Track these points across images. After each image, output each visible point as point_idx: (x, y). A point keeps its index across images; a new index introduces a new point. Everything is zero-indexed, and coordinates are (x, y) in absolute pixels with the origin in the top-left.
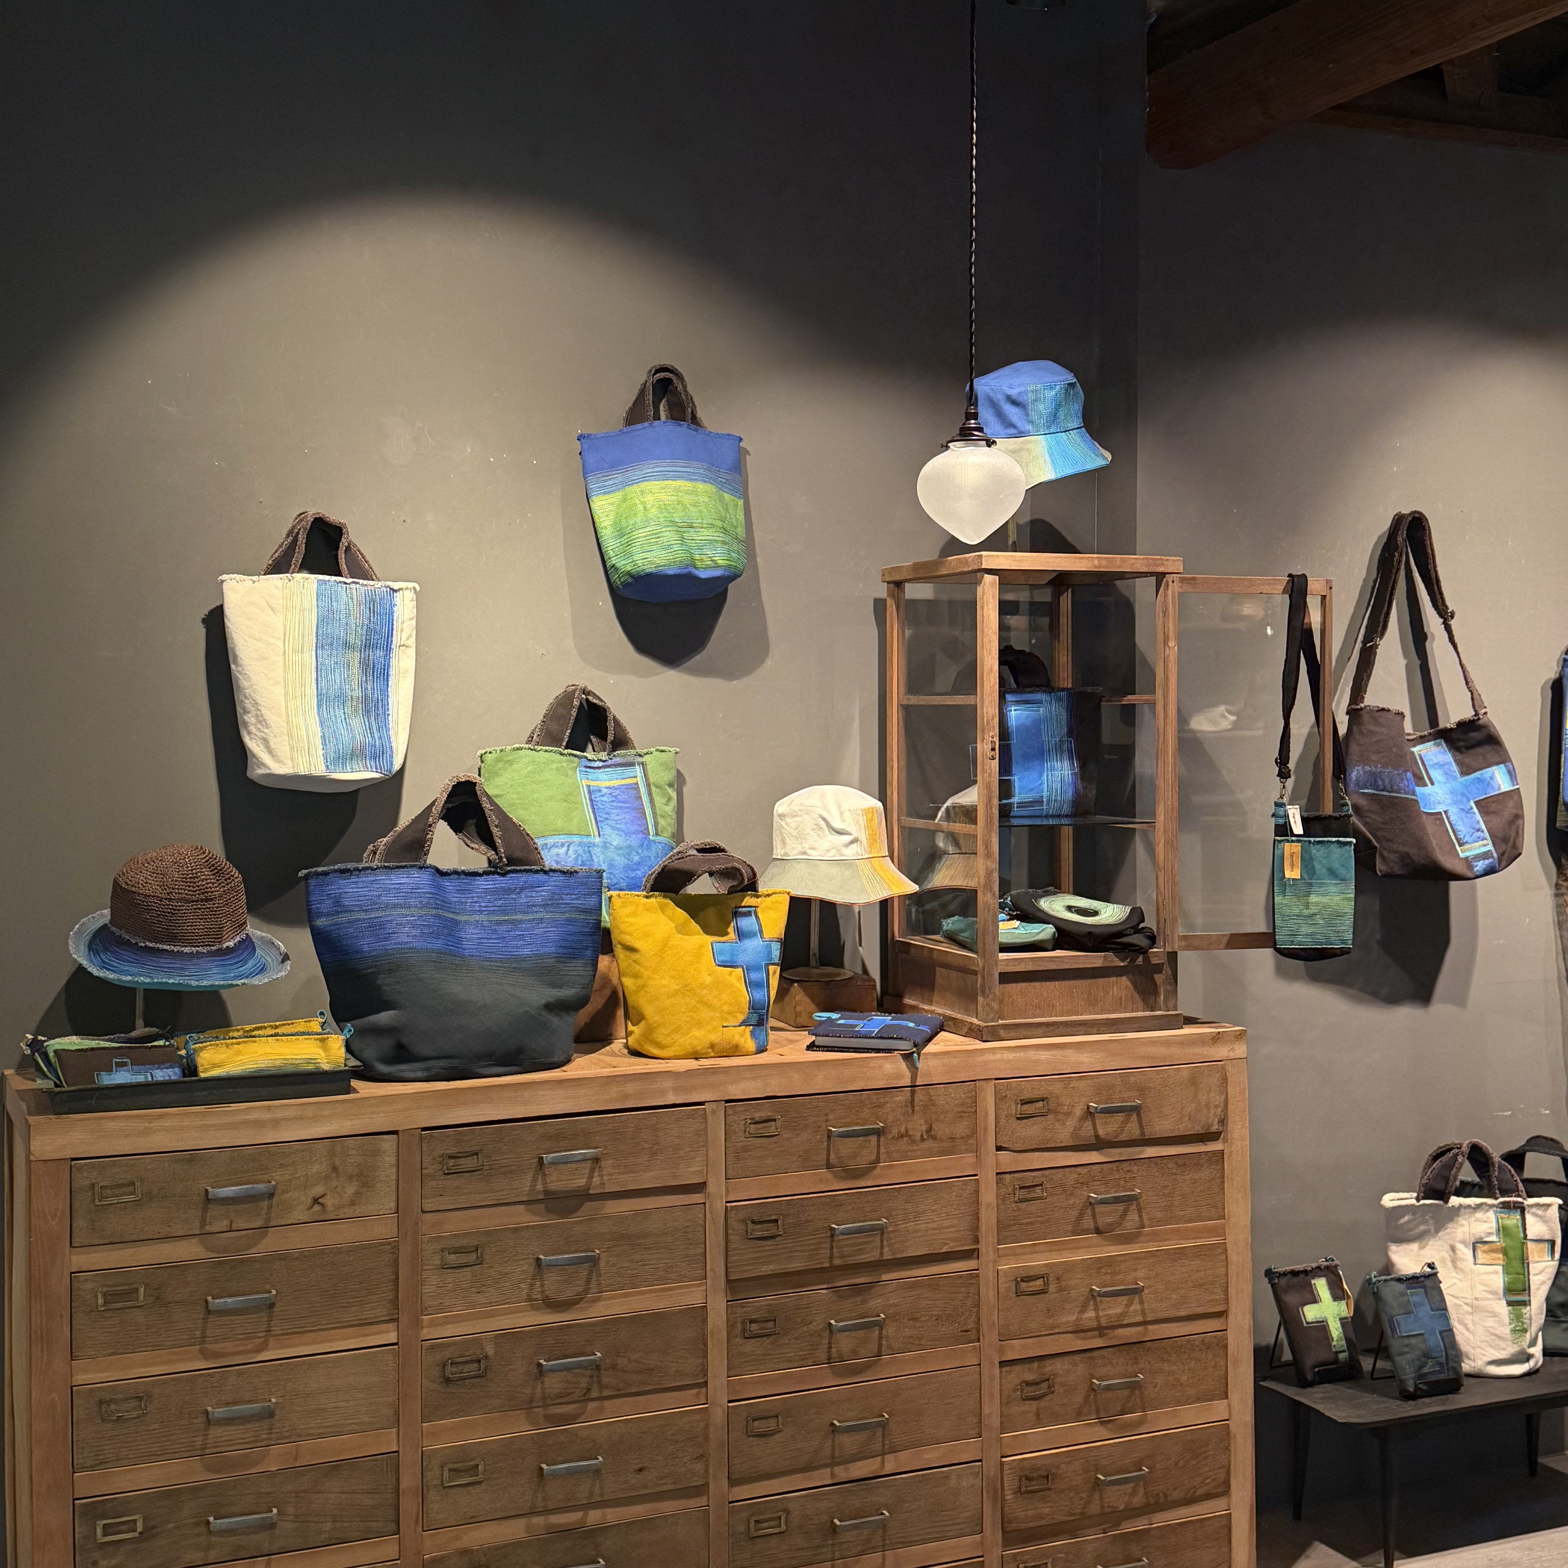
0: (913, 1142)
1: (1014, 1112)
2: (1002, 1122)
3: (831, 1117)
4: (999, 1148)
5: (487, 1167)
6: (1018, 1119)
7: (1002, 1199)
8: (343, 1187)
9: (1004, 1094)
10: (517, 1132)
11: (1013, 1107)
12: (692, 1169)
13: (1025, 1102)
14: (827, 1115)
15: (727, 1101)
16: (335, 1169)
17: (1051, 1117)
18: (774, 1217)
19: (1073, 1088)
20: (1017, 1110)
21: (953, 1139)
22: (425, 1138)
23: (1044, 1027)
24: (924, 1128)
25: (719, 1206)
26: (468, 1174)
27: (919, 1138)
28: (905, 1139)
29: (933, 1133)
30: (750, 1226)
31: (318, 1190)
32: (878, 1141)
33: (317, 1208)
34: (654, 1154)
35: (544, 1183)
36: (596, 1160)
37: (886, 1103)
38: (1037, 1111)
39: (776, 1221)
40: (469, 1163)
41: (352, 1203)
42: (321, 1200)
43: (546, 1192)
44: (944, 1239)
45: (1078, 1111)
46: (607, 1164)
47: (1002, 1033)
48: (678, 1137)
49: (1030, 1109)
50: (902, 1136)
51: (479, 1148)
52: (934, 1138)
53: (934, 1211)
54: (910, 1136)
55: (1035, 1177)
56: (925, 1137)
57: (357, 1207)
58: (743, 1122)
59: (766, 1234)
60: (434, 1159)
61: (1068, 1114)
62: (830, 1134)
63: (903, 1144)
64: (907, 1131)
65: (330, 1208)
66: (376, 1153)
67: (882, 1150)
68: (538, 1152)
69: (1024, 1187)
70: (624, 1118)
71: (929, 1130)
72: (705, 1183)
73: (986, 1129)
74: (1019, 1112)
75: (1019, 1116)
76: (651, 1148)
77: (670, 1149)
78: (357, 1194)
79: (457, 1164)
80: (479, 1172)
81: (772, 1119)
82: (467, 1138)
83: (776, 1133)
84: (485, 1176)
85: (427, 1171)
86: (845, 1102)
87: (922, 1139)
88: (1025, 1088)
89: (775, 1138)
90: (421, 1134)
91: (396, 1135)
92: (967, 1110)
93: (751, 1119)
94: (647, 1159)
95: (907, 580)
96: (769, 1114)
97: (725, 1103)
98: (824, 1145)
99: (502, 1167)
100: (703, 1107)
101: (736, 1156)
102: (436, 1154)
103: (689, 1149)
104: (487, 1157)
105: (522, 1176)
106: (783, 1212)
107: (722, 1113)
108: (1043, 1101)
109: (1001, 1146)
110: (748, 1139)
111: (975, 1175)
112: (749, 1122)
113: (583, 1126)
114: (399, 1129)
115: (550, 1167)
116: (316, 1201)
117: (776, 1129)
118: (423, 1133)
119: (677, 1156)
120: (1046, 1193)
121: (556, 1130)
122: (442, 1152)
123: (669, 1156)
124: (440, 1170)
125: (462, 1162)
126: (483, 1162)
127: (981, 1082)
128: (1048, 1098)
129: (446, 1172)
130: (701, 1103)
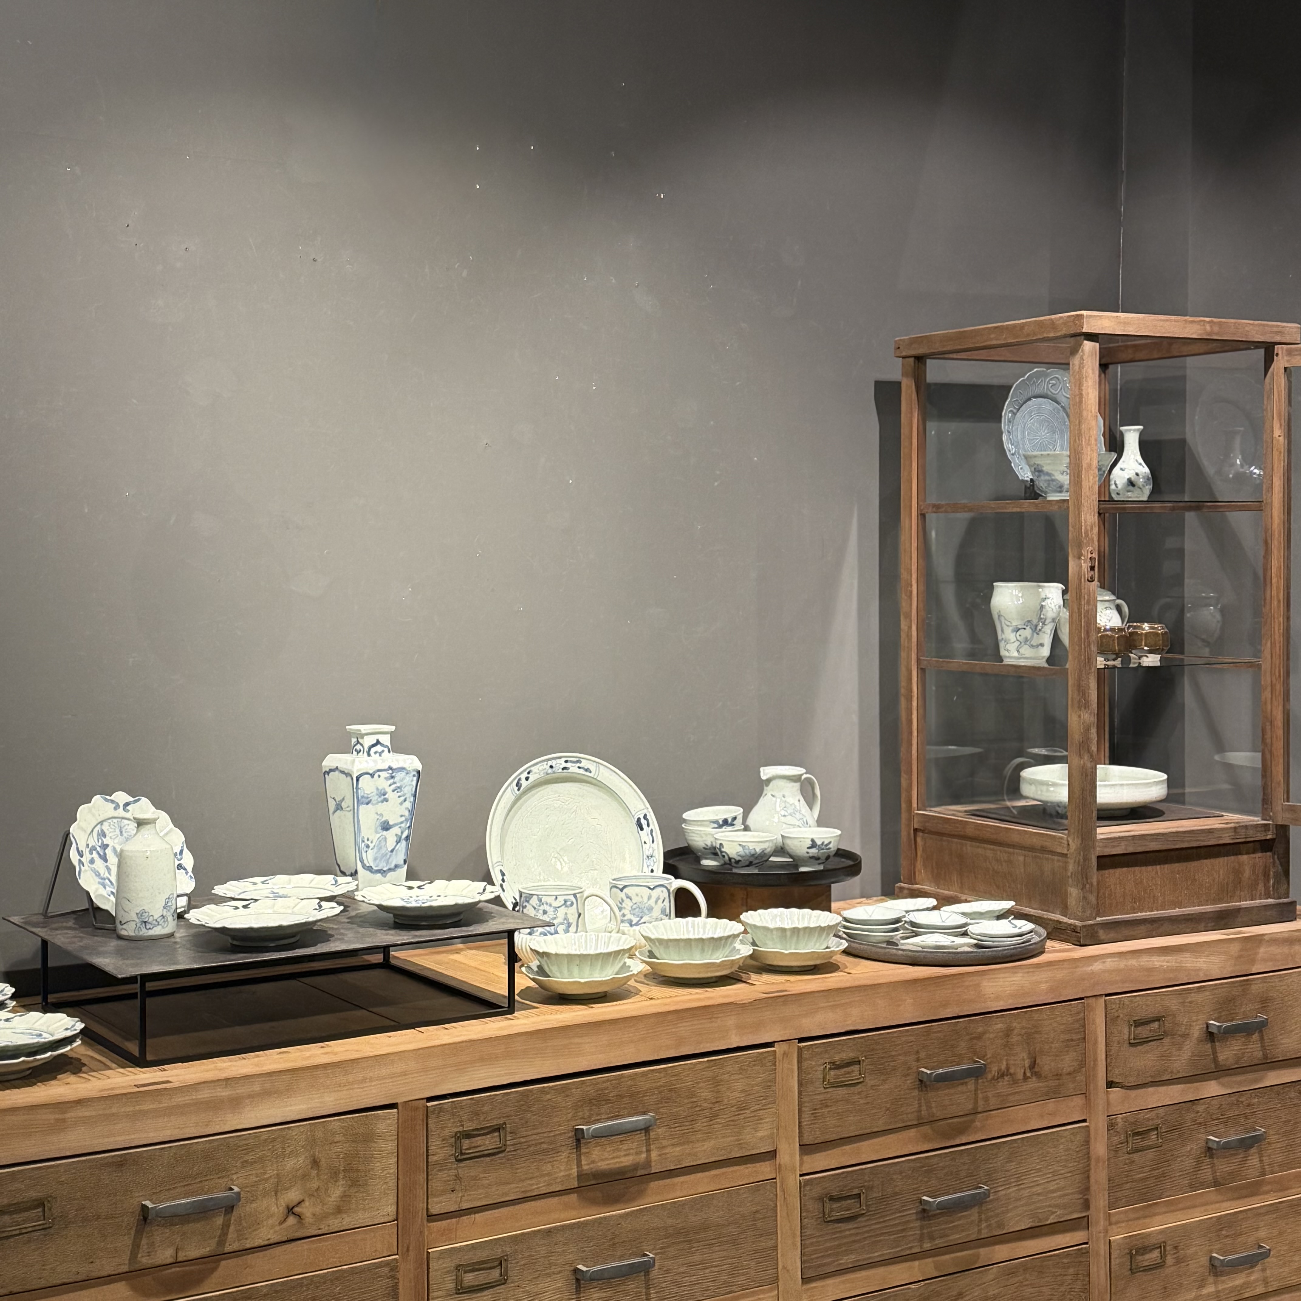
0: (1015, 1082)
1: (1126, 1037)
2: (1114, 1048)
3: (922, 1055)
4: (1110, 1085)
5: (511, 1148)
6: (1131, 1045)
7: (1114, 1150)
8: (327, 1190)
9: (1116, 1014)
10: (548, 1096)
11: (1126, 1031)
12: (760, 1134)
13: (1139, 1023)
14: (918, 1052)
15: (801, 1040)
16: (315, 1163)
17: (1167, 1040)
18: (856, 1191)
19: (1191, 1002)
20: (1130, 1033)
21: (1058, 1076)
22: (432, 1112)
23: (1148, 926)
24: (1027, 1063)
25: (793, 1181)
26: (487, 1159)
27: (1021, 1077)
28: (1006, 1078)
29: (1036, 1069)
30: (828, 1206)
31: (293, 1196)
32: (976, 1084)
33: (292, 1220)
34: (715, 1116)
35: (581, 1165)
36: (646, 1130)
37: (984, 1033)
38: (1152, 1034)
39: (859, 1196)
40: (488, 1142)
41: (339, 1210)
42: (296, 1210)
43: (582, 1177)
44: (1050, 1206)
45: (1197, 1031)
46: (659, 1131)
47: (1102, 934)
48: (743, 1091)
49: (1144, 1032)
50: (1003, 1075)
51: (501, 1121)
52: (1038, 1075)
53: (1039, 1170)
54: (1011, 1074)
55: (1149, 1119)
56: (1028, 1074)
57: (344, 1216)
58: (823, 1067)
59: (846, 1214)
60: (443, 1140)
61: (1186, 1036)
62: (922, 1077)
63: (1003, 1086)
64: (1008, 1068)
65: (309, 1218)
66: (368, 1138)
67: (980, 1095)
68: (573, 1123)
69: (1138, 1134)
70: (680, 1069)
71: (1033, 1065)
72: (776, 1150)
73: (1095, 1060)
74: (1132, 1037)
75: (1132, 1041)
76: (711, 1108)
77: (733, 1109)
78: (345, 1197)
79: (473, 1145)
80: (500, 1155)
81: (857, 1060)
82: (486, 1108)
83: (862, 1080)
84: (508, 1160)
85: (435, 1158)
86: (939, 1035)
87: (1026, 1078)
88: (1139, 1005)
89: (857, 1087)
90: (427, 1107)
91: (395, 1110)
92: (1074, 1038)
93: (830, 1063)
94: (705, 1124)
95: (933, 356)
96: (852, 1055)
97: (799, 1043)
98: (916, 1093)
99: (530, 1146)
100: (772, 1049)
101: (812, 1114)
102: (446, 1132)
103: (757, 1107)
104: (511, 1133)
105: (554, 1157)
106: (866, 1184)
107: (795, 1055)
108: (1159, 1020)
109: (1112, 1081)
110: (828, 1090)
111: (1084, 1121)
112: (828, 1066)
113: (630, 1083)
114: (399, 1101)
115: (590, 1142)
116: (290, 1210)
117: (860, 1074)
118: (429, 1104)
119: (742, 1117)
120: (1162, 1139)
121: (597, 1091)
122: (456, 1130)
123: (733, 1118)
124: (452, 1155)
125: (479, 1143)
126: (506, 1141)
127: (1090, 1000)
128: (1163, 1016)
129: (459, 1157)
130: (771, 1044)
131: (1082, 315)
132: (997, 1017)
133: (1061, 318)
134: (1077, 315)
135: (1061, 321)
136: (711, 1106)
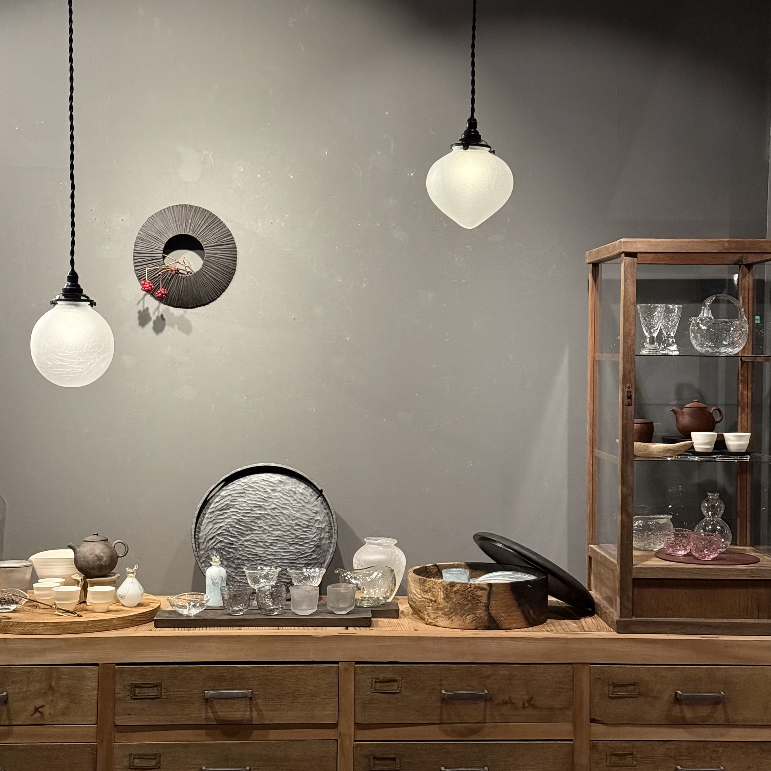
0: (516, 708)
1: (606, 692)
2: (596, 699)
3: (443, 682)
4: (593, 721)
5: (165, 697)
6: (610, 698)
7: (594, 762)
8: (57, 702)
9: (599, 677)
10: (188, 672)
11: (606, 688)
12: (327, 713)
13: (616, 685)
14: (440, 680)
15: (357, 663)
16: (51, 687)
17: (641, 699)
18: (393, 756)
19: (662, 677)
20: (609, 690)
21: (551, 709)
22: (118, 671)
24: (525, 698)
25: (349, 744)
26: (150, 700)
27: (521, 706)
28: (509, 705)
29: (533, 702)
30: (372, 761)
31: (39, 703)
32: (485, 705)
33: (38, 715)
34: (295, 698)
36: (251, 698)
37: (492, 675)
38: (628, 693)
39: (394, 759)
40: (152, 692)
41: (64, 714)
45: (667, 696)
48: (315, 686)
49: (621, 691)
50: (506, 703)
51: (158, 682)
52: (534, 707)
54: (513, 703)
55: (625, 747)
56: (527, 705)
57: (67, 717)
58: (370, 680)
59: (385, 768)
60: (124, 686)
61: (657, 698)
62: (442, 696)
63: (506, 710)
64: (510, 699)
65: (47, 716)
66: (82, 678)
67: (488, 713)
68: (204, 689)
69: (615, 755)
70: (273, 668)
71: (530, 700)
72: (337, 724)
73: (581, 703)
74: (611, 692)
75: (611, 696)
76: (293, 693)
77: (309, 696)
78: (67, 707)
79: (142, 692)
80: (157, 700)
81: (395, 679)
82: (149, 674)
83: (398, 691)
84: (163, 703)
85: (119, 696)
86: (457, 672)
87: (524, 707)
88: (619, 673)
89: (396, 695)
90: (115, 668)
91: (98, 667)
92: (564, 687)
93: (376, 678)
94: (289, 702)
96: (391, 676)
97: (355, 664)
98: (439, 704)
99: (176, 697)
100: (338, 665)
101: (363, 706)
102: (126, 683)
103: (324, 697)
104: (164, 689)
105: (191, 706)
106: (400, 753)
107: (353, 672)
108: (635, 685)
109: (594, 719)
110: (373, 694)
111: (572, 740)
112: (374, 680)
114: (99, 662)
116: (37, 710)
117: (398, 688)
118: (117, 667)
119: (314, 701)
120: (637, 761)
121: (219, 673)
122: (131, 682)
123: (309, 701)
124: (129, 695)
125: (145, 691)
126: (162, 692)
127: (578, 665)
128: (638, 683)
129: (133, 697)
130: (337, 663)
132: (502, 667)
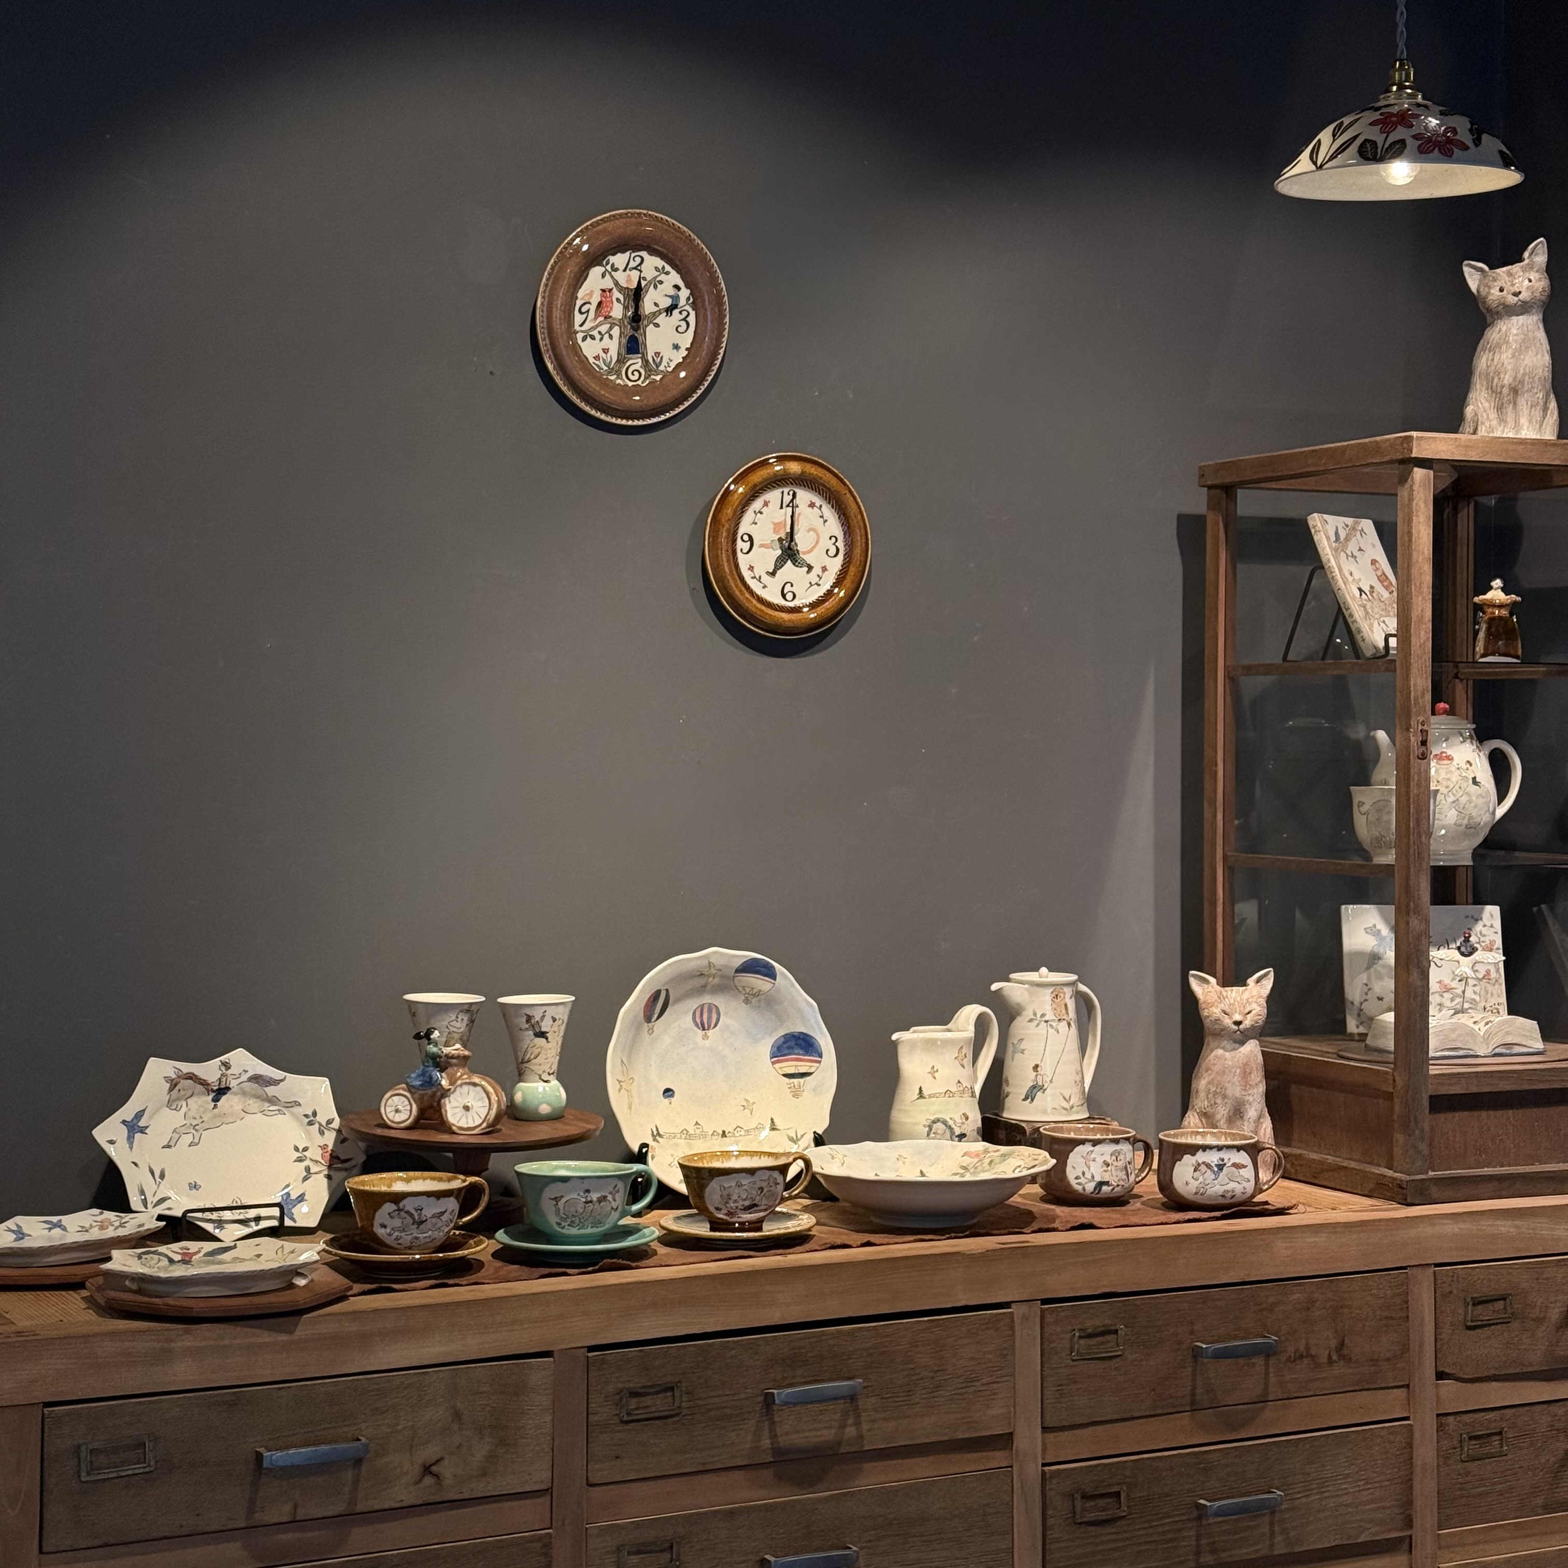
0: (1317, 1366)
1: (1461, 1318)
2: (1446, 1331)
3: (1197, 1327)
4: (1440, 1376)
5: (686, 1411)
6: (1469, 1328)
7: (1444, 1457)
8: (470, 1447)
9: (1448, 1289)
10: (733, 1352)
11: (1461, 1311)
12: (993, 1412)
13: (1477, 1303)
14: (1192, 1323)
15: (1045, 1301)
16: (457, 1415)
17: (1516, 1325)
18: (1115, 1488)
19: (1547, 1279)
20: (1466, 1313)
21: (1374, 1361)
22: (594, 1363)
23: (1495, 1183)
24: (1333, 1343)
25: (1033, 1470)
26: (657, 1423)
27: (1325, 1360)
28: (1306, 1361)
29: (1345, 1352)
30: (1080, 1502)
31: (429, 1453)
32: (1267, 1365)
33: (428, 1481)
34: (936, 1387)
35: (774, 1436)
36: (852, 1398)
37: (1276, 1304)
38: (1496, 1316)
39: (1118, 1494)
40: (659, 1403)
41: (484, 1473)
42: (434, 1469)
43: (777, 1451)
44: (1361, 1520)
45: (1555, 1315)
46: (867, 1403)
47: (1435, 1192)
48: (973, 1359)
49: (1485, 1313)
50: (1301, 1357)
51: (675, 1379)
52: (1347, 1359)
53: (1348, 1475)
54: (1312, 1356)
55: (1490, 1421)
56: (1335, 1357)
57: (489, 1480)
58: (1070, 1335)
59: (1103, 1516)
60: (606, 1397)
61: (1539, 1320)
62: (1197, 1354)
63: (1301, 1370)
64: (1308, 1348)
65: (448, 1480)
66: (518, 1389)
67: (1273, 1379)
68: (762, 1386)
69: (1475, 1437)
70: (894, 1328)
71: (1340, 1346)
72: (1011, 1433)
73: (1422, 1345)
74: (1469, 1318)
75: (1469, 1324)
76: (932, 1378)
77: (961, 1380)
78: (491, 1458)
79: (641, 1405)
80: (675, 1419)
81: (1113, 1328)
82: (657, 1363)
83: (1119, 1353)
84: (683, 1424)
85: (596, 1418)
86: (1219, 1303)
87: (1330, 1362)
88: (1479, 1279)
89: (1115, 1361)
90: (588, 1357)
91: (551, 1359)
92: (1394, 1316)
93: (1080, 1330)
94: (925, 1396)
95: (1243, 484)
96: (1107, 1322)
97: (1042, 1304)
98: (1189, 1372)
99: (709, 1410)
100: (1010, 1310)
101: (1057, 1390)
102: (610, 1389)
103: (989, 1379)
104: (687, 1393)
105: (739, 1425)
106: (1127, 1480)
107: (1038, 1319)
108: (1504, 1299)
109: (1443, 1372)
110: (1076, 1363)
111: (1407, 1418)
112: (1077, 1334)
113: (832, 1342)
114: (555, 1348)
115: (782, 1410)
116: (427, 1470)
117: (1117, 1346)
118: (590, 1354)
119: (970, 1390)
120: (1507, 1446)
121: (794, 1349)
122: (620, 1385)
123: (960, 1391)
124: (616, 1415)
125: (649, 1403)
126: (681, 1402)
127: (1415, 1270)
128: (1511, 1295)
129: (625, 1418)
130: (1007, 1305)
131: (1411, 437)
132: (1295, 1285)
133: (1388, 440)
134: (1406, 437)
135: (1387, 444)
136: (932, 1374)
